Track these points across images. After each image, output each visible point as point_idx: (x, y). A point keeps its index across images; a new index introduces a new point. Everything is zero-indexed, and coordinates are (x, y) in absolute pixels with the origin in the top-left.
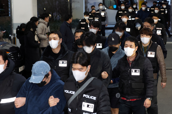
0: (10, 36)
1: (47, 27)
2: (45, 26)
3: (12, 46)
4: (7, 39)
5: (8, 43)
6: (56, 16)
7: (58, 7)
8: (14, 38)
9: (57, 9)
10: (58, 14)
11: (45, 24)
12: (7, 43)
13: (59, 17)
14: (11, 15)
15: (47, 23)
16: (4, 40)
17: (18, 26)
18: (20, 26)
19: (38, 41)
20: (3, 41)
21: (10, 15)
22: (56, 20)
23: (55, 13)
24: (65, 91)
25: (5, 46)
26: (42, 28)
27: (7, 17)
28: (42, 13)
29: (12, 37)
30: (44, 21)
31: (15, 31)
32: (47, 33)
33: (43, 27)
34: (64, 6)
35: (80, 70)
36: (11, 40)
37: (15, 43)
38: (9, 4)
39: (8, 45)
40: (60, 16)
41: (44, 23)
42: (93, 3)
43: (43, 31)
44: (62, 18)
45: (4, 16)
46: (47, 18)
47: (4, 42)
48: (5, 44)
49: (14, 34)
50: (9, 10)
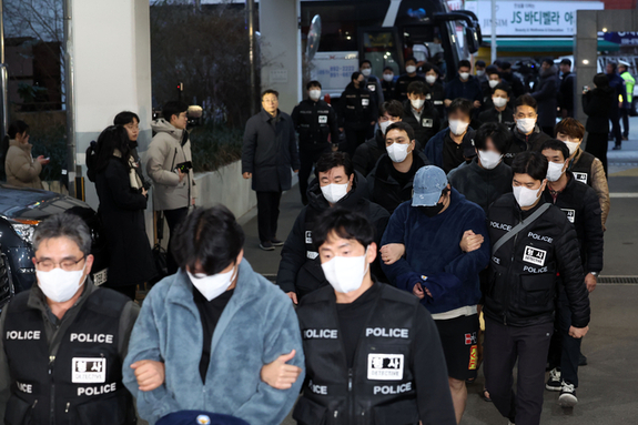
0: (64, 172)
1: (183, 145)
2: (175, 143)
3: (71, 206)
4: (56, 183)
5: (60, 196)
6: (212, 110)
7: (217, 82)
8: (78, 180)
9: (215, 89)
10: (219, 105)
11: (175, 137)
12: (57, 195)
13: (220, 113)
14: (69, 108)
15: (179, 132)
16: (45, 185)
17: (93, 143)
18: (96, 140)
19: (141, 189)
20: (42, 187)
21: (64, 107)
22: (211, 122)
23: (208, 101)
24: (492, 223)
25: (50, 203)
26: (163, 148)
27: (55, 112)
28: (166, 101)
29: (72, 177)
30: (170, 127)
31: (80, 158)
32: (179, 166)
33: (167, 145)
34: (237, 79)
35: (528, 185)
36: (67, 188)
37: (80, 196)
38: (62, 70)
39: (59, 203)
40: (223, 111)
41: (171, 133)
42: (329, 69)
43: (166, 157)
44: (228, 116)
45: (47, 108)
46: (178, 116)
47: (44, 192)
48: (48, 198)
49: (79, 168)
50: (63, 90)
